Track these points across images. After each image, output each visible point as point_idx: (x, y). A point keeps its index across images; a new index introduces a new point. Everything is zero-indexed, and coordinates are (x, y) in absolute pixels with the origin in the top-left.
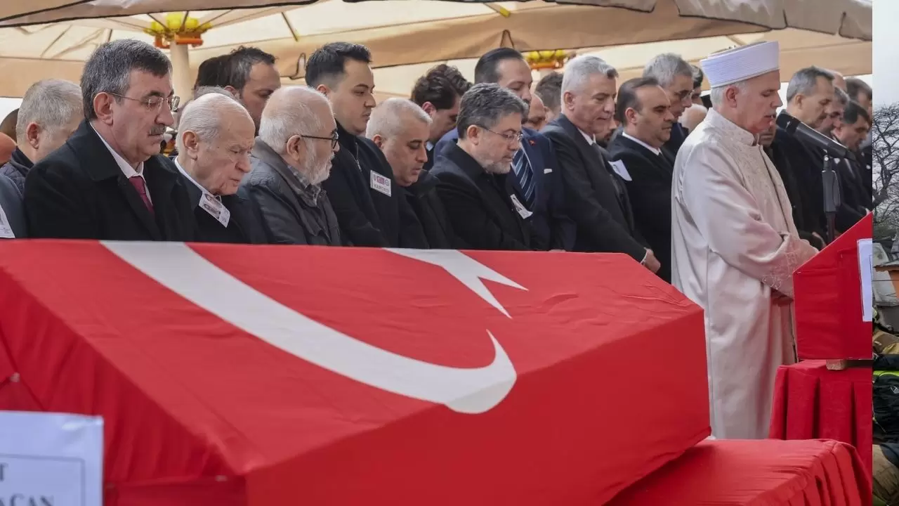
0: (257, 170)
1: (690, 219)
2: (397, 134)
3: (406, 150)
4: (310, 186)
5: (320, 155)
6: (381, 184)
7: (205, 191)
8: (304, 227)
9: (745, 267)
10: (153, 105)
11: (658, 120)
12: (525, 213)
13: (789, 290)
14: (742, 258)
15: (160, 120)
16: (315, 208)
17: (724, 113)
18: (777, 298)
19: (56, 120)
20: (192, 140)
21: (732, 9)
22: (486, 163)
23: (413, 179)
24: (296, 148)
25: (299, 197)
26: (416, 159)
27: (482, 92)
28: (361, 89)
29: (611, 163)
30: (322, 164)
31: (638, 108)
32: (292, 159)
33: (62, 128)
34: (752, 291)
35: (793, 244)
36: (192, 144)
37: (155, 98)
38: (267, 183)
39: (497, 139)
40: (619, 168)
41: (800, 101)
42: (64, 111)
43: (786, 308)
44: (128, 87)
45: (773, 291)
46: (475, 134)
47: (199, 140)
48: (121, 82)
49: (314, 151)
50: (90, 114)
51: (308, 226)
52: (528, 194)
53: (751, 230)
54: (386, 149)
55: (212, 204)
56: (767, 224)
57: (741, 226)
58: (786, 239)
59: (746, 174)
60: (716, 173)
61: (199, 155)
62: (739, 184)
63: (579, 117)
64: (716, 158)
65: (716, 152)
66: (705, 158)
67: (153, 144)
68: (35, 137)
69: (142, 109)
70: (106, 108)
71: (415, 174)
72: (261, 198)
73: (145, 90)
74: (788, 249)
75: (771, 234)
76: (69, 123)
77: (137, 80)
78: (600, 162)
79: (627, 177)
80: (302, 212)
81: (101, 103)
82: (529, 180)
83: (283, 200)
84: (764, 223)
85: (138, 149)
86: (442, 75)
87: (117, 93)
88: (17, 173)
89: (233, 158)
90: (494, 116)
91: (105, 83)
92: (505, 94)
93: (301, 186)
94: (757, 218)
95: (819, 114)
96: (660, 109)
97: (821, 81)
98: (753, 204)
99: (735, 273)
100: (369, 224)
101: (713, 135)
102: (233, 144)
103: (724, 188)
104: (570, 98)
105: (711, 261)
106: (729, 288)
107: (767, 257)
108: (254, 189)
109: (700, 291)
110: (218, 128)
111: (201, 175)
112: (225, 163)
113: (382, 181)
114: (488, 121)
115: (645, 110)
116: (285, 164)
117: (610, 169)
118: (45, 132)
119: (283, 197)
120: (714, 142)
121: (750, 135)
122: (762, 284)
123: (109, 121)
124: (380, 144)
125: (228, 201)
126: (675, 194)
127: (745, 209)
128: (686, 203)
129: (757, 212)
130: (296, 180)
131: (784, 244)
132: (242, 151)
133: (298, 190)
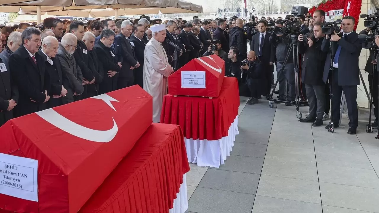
0: (59, 51)
1: (148, 61)
2: (88, 40)
3: (90, 43)
4: (70, 55)
5: (73, 49)
6: (85, 52)
7: (48, 57)
8: (68, 64)
9: (158, 71)
10: (37, 41)
11: (141, 34)
12: (113, 55)
13: (167, 76)
14: (158, 69)
15: (38, 45)
16: (71, 59)
17: (155, 38)
18: (164, 77)
19: (16, 41)
20: (45, 46)
21: (155, 4)
22: (106, 45)
23: (91, 49)
24: (68, 47)
25: (67, 57)
26: (92, 45)
27: (107, 30)
28: (82, 32)
29: (131, 43)
30: (72, 51)
31: (137, 31)
32: (66, 49)
33: (17, 43)
34: (160, 76)
35: (168, 66)
36: (45, 47)
37: (37, 40)
38: (61, 54)
39: (109, 41)
40: (132, 44)
41: (169, 27)
42: (18, 39)
43: (166, 79)
44: (32, 38)
45: (164, 76)
46: (104, 39)
47: (47, 46)
48: (30, 36)
49: (71, 48)
50: (23, 43)
51: (69, 63)
52: (114, 50)
53: (160, 64)
54: (86, 43)
55: (49, 60)
56: (163, 62)
57: (158, 63)
58: (167, 65)
59: (159, 52)
60: (153, 52)
61: (47, 49)
62: (158, 54)
63: (125, 33)
64: (153, 48)
65: (153, 47)
66: (151, 48)
67: (37, 50)
68: (11, 44)
69: (34, 43)
70: (27, 42)
71: (91, 48)
72: (59, 57)
73: (35, 38)
74: (167, 68)
75: (164, 65)
76: (19, 42)
77: (33, 36)
78: (128, 42)
79: (134, 46)
80: (68, 61)
81: (26, 41)
82: (114, 47)
83: (64, 58)
84: (162, 62)
85: (34, 51)
86: (97, 23)
87: (29, 39)
88: (7, 52)
89: (54, 50)
90: (109, 36)
91: (27, 37)
92: (111, 31)
93: (68, 54)
94: (161, 61)
95: (173, 30)
96: (142, 31)
97: (174, 23)
98: (160, 58)
99: (156, 72)
100: (82, 61)
101: (153, 43)
102: (54, 47)
103: (155, 55)
104: (123, 29)
105: (152, 70)
106: (155, 75)
107: (163, 69)
108: (57, 55)
109: (150, 76)
110: (51, 43)
111: (47, 53)
112: (52, 51)
113: (85, 51)
114: (107, 37)
115: (139, 31)
116: (65, 49)
117: (130, 44)
118: (13, 44)
119: (64, 57)
120: (153, 45)
121: (160, 43)
122: (162, 75)
123: (27, 45)
124: (84, 42)
125: (53, 59)
126: (145, 55)
127: (159, 59)
128: (147, 57)
129: (161, 60)
130: (67, 53)
131: (166, 67)
132: (56, 48)
133: (67, 55)
